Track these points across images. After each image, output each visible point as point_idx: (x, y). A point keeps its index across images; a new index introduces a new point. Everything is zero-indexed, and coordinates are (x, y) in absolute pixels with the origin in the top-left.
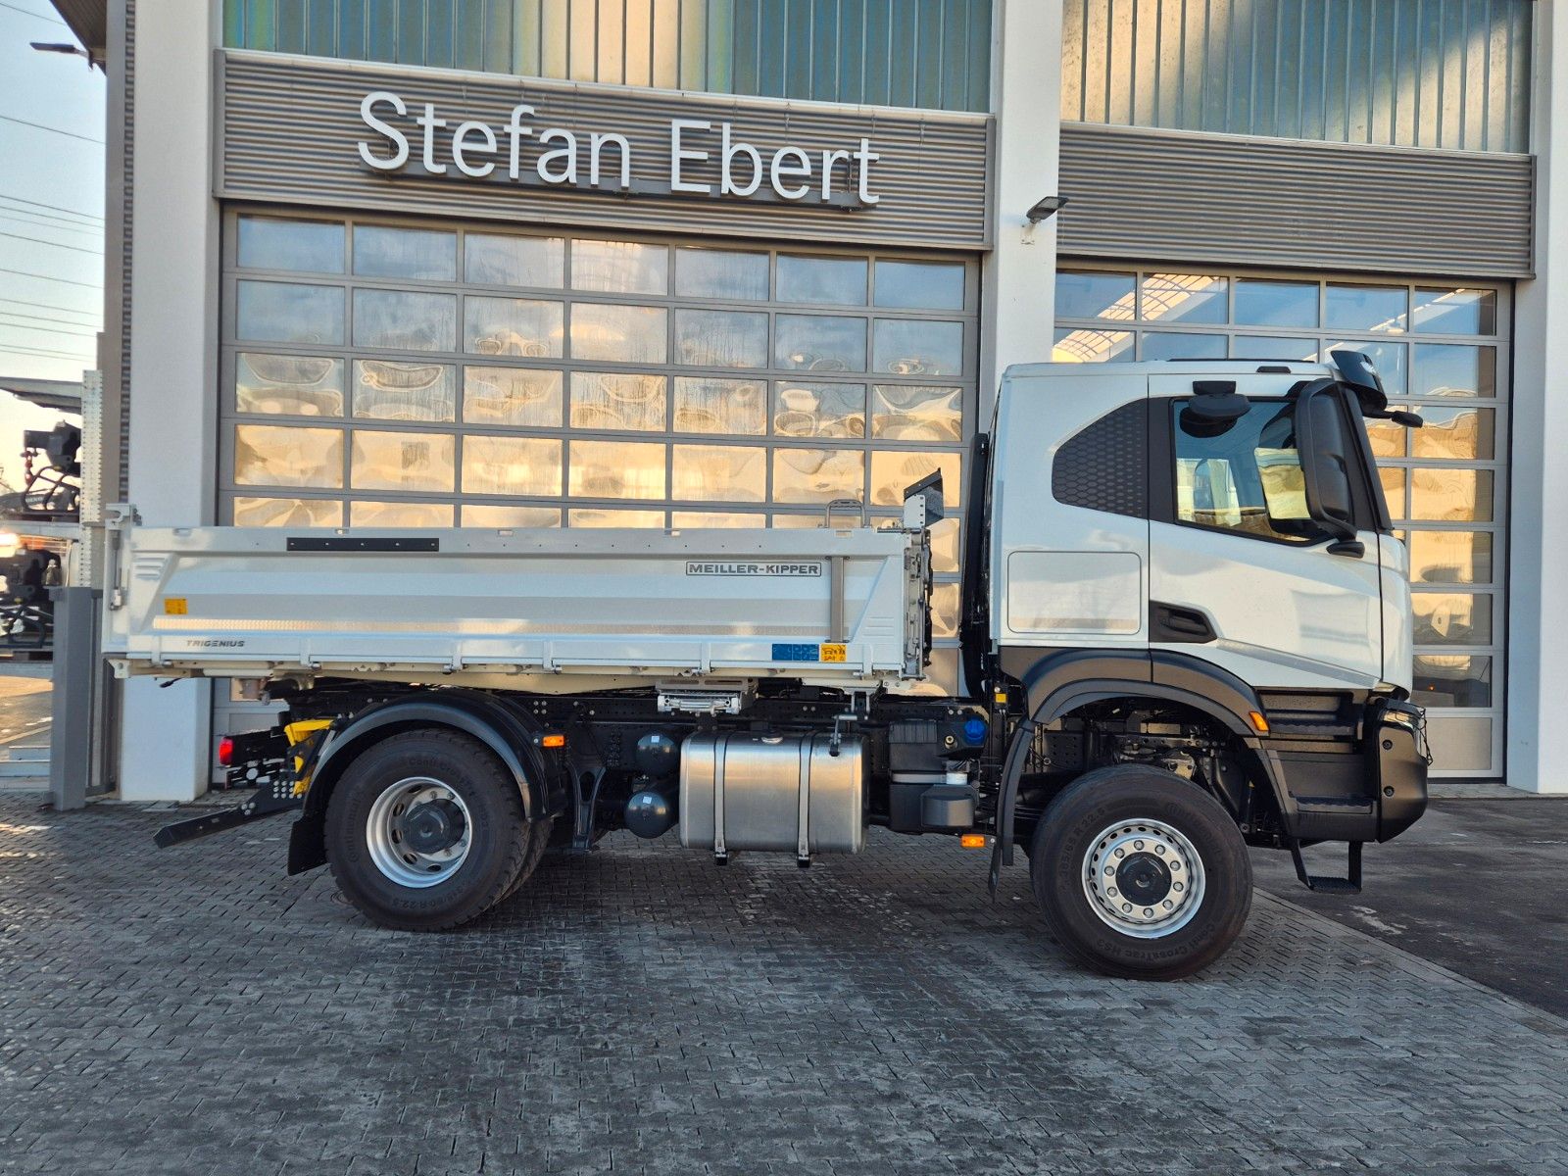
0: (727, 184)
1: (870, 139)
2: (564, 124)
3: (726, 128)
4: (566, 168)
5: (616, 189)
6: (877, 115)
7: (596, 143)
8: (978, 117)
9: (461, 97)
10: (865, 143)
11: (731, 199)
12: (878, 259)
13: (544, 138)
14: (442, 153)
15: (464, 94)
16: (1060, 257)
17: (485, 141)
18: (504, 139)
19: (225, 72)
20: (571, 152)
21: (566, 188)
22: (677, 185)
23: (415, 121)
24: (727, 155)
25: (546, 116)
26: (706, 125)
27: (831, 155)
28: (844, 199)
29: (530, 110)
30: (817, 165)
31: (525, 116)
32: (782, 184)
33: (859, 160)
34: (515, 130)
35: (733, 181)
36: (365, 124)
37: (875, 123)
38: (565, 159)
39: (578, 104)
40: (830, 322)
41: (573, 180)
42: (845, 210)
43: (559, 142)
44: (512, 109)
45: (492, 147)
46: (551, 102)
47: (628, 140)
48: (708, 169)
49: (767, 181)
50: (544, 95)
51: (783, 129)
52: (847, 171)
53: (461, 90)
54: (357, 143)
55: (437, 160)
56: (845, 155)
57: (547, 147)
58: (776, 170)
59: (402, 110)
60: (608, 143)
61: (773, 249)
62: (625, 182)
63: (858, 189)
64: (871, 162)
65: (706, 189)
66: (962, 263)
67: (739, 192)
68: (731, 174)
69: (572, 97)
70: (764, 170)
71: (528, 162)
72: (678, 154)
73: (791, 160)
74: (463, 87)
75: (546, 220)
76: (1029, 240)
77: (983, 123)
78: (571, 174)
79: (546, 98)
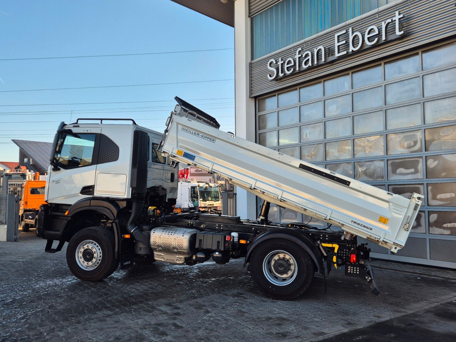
0: (351, 48)
1: (398, 12)
3: (351, 29)
4: (309, 62)
5: (321, 64)
7: (316, 51)
11: (353, 53)
12: (423, 52)
13: (304, 56)
14: (283, 70)
15: (293, 51)
18: (295, 60)
19: (251, 67)
20: (310, 57)
21: (309, 69)
22: (337, 55)
23: (277, 64)
24: (351, 38)
26: (344, 32)
27: (385, 23)
28: (391, 37)
29: (300, 49)
30: (380, 30)
32: (368, 41)
34: (297, 56)
35: (353, 46)
40: (406, 82)
41: (311, 65)
43: (307, 55)
44: (297, 51)
45: (292, 64)
49: (363, 42)
50: (309, 42)
55: (282, 73)
56: (390, 20)
57: (304, 58)
58: (366, 36)
59: (275, 62)
60: (319, 50)
61: (382, 62)
62: (324, 60)
63: (395, 32)
65: (345, 52)
67: (355, 49)
68: (352, 44)
69: (316, 39)
70: (362, 38)
71: (300, 65)
72: (337, 44)
73: (371, 31)
74: (292, 49)
79: (310, 43)
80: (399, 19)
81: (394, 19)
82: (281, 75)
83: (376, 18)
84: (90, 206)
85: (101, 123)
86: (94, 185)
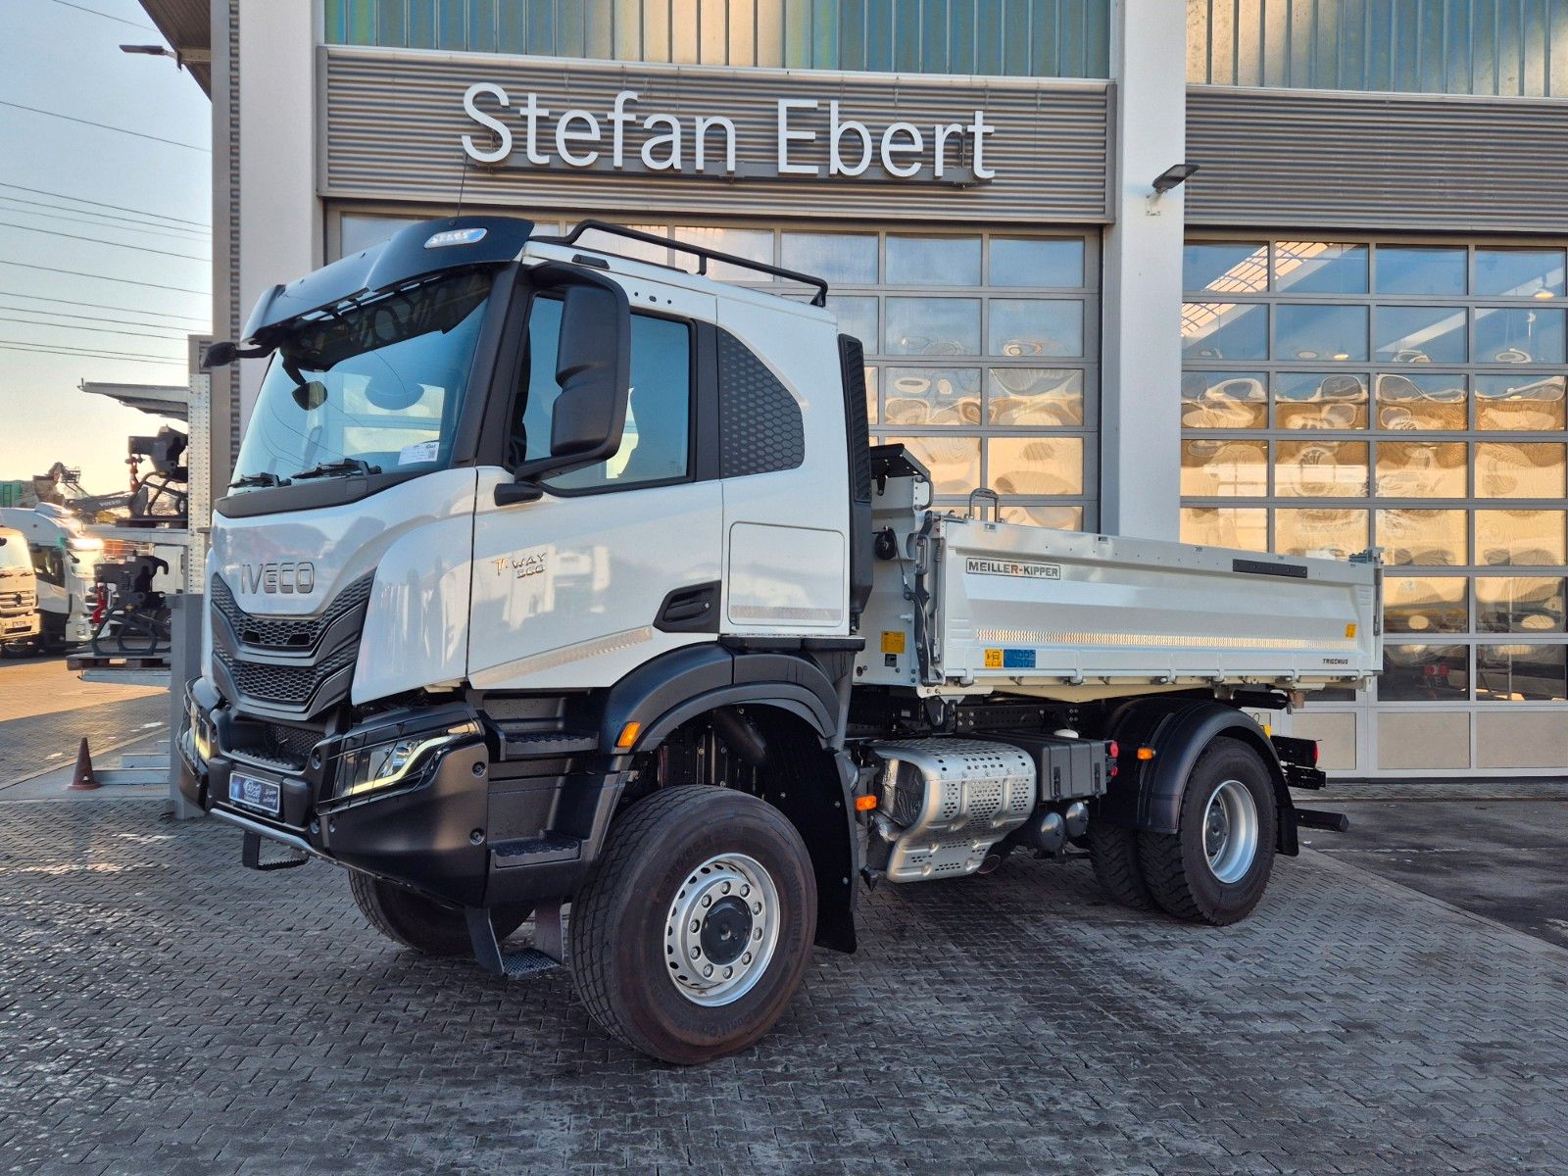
0: (836, 164)
1: (984, 111)
2: (666, 109)
3: (834, 105)
4: (670, 153)
5: (722, 174)
6: (991, 86)
7: (701, 127)
8: (1097, 83)
9: (563, 85)
10: (979, 115)
11: (840, 179)
12: (992, 236)
13: (648, 124)
14: (546, 143)
15: (566, 82)
16: (1188, 228)
17: (589, 130)
18: (608, 126)
19: (329, 69)
20: (676, 138)
21: (671, 174)
22: (784, 167)
23: (518, 112)
24: (836, 134)
25: (649, 101)
26: (813, 104)
27: (944, 130)
28: (959, 175)
29: (633, 95)
30: (929, 140)
31: (628, 102)
32: (893, 162)
33: (973, 134)
34: (619, 116)
35: (842, 160)
36: (468, 116)
37: (988, 94)
38: (669, 144)
39: (680, 88)
40: (942, 304)
41: (678, 166)
42: (959, 186)
43: (663, 127)
44: (616, 96)
45: (595, 135)
46: (654, 86)
47: (734, 122)
48: (818, 150)
49: (877, 158)
50: (646, 79)
51: (892, 104)
52: (960, 145)
53: (563, 78)
54: (460, 137)
55: (540, 151)
56: (958, 128)
57: (651, 133)
58: (887, 148)
59: (504, 101)
60: (713, 126)
61: (882, 230)
62: (731, 166)
63: (972, 164)
64: (986, 135)
65: (813, 170)
66: (1082, 238)
67: (848, 172)
68: (840, 153)
69: (675, 81)
70: (874, 148)
71: (631, 149)
72: (784, 134)
73: (903, 136)
74: (565, 75)
75: (651, 209)
76: (1154, 210)
77: (1103, 89)
78: (676, 160)
79: (649, 83)
80: (984, 134)
81: (970, 129)
82: (534, 157)
83: (892, 100)
84: (733, 685)
85: (702, 272)
86: (719, 583)
